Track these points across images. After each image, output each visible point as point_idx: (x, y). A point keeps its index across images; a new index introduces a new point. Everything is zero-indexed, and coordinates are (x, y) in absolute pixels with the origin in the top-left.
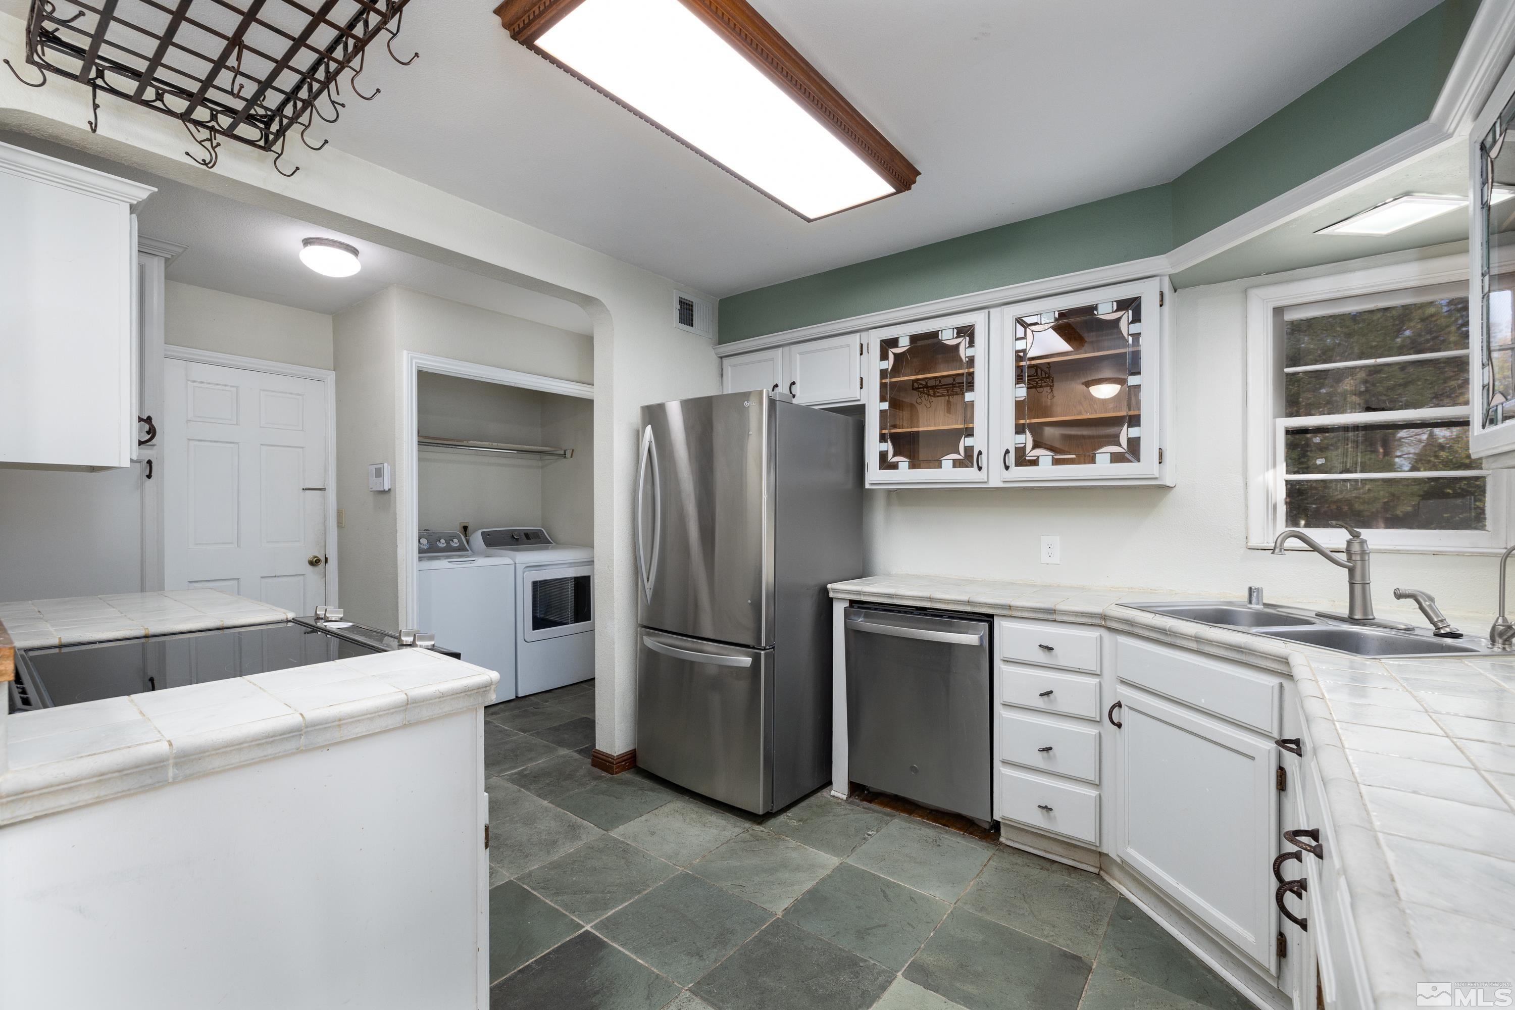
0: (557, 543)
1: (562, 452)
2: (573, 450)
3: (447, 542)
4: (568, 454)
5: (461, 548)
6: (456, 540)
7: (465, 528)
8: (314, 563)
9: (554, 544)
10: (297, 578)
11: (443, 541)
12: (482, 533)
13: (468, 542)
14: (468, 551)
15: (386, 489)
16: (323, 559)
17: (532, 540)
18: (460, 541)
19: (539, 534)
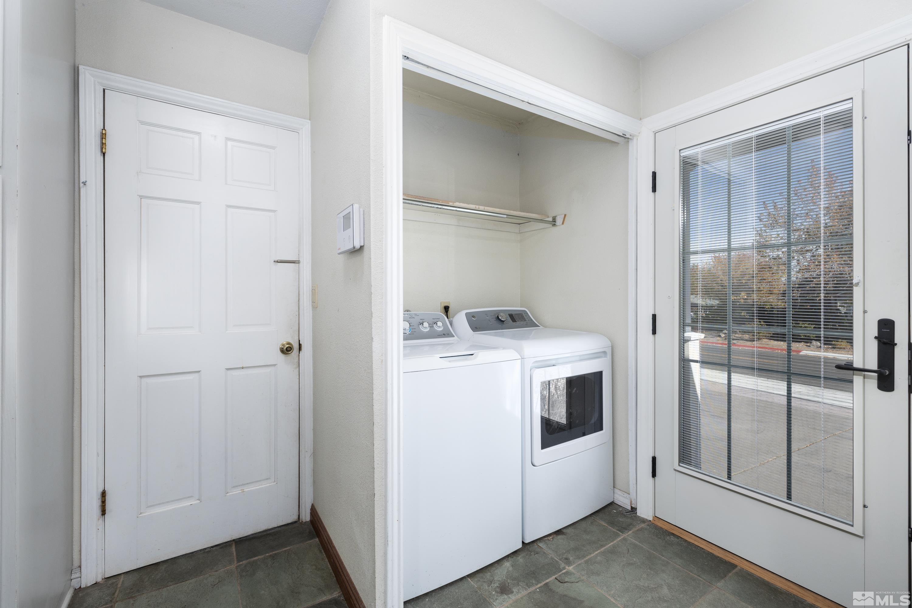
0: (545, 327)
1: (550, 219)
2: (565, 215)
3: (431, 326)
4: (559, 221)
5: (446, 334)
6: (440, 324)
7: (446, 309)
8: (286, 350)
9: (541, 327)
10: (268, 370)
11: (426, 324)
12: (467, 314)
13: (451, 324)
14: (454, 336)
15: (358, 246)
16: (296, 346)
17: (518, 323)
18: (444, 324)
19: (524, 314)
